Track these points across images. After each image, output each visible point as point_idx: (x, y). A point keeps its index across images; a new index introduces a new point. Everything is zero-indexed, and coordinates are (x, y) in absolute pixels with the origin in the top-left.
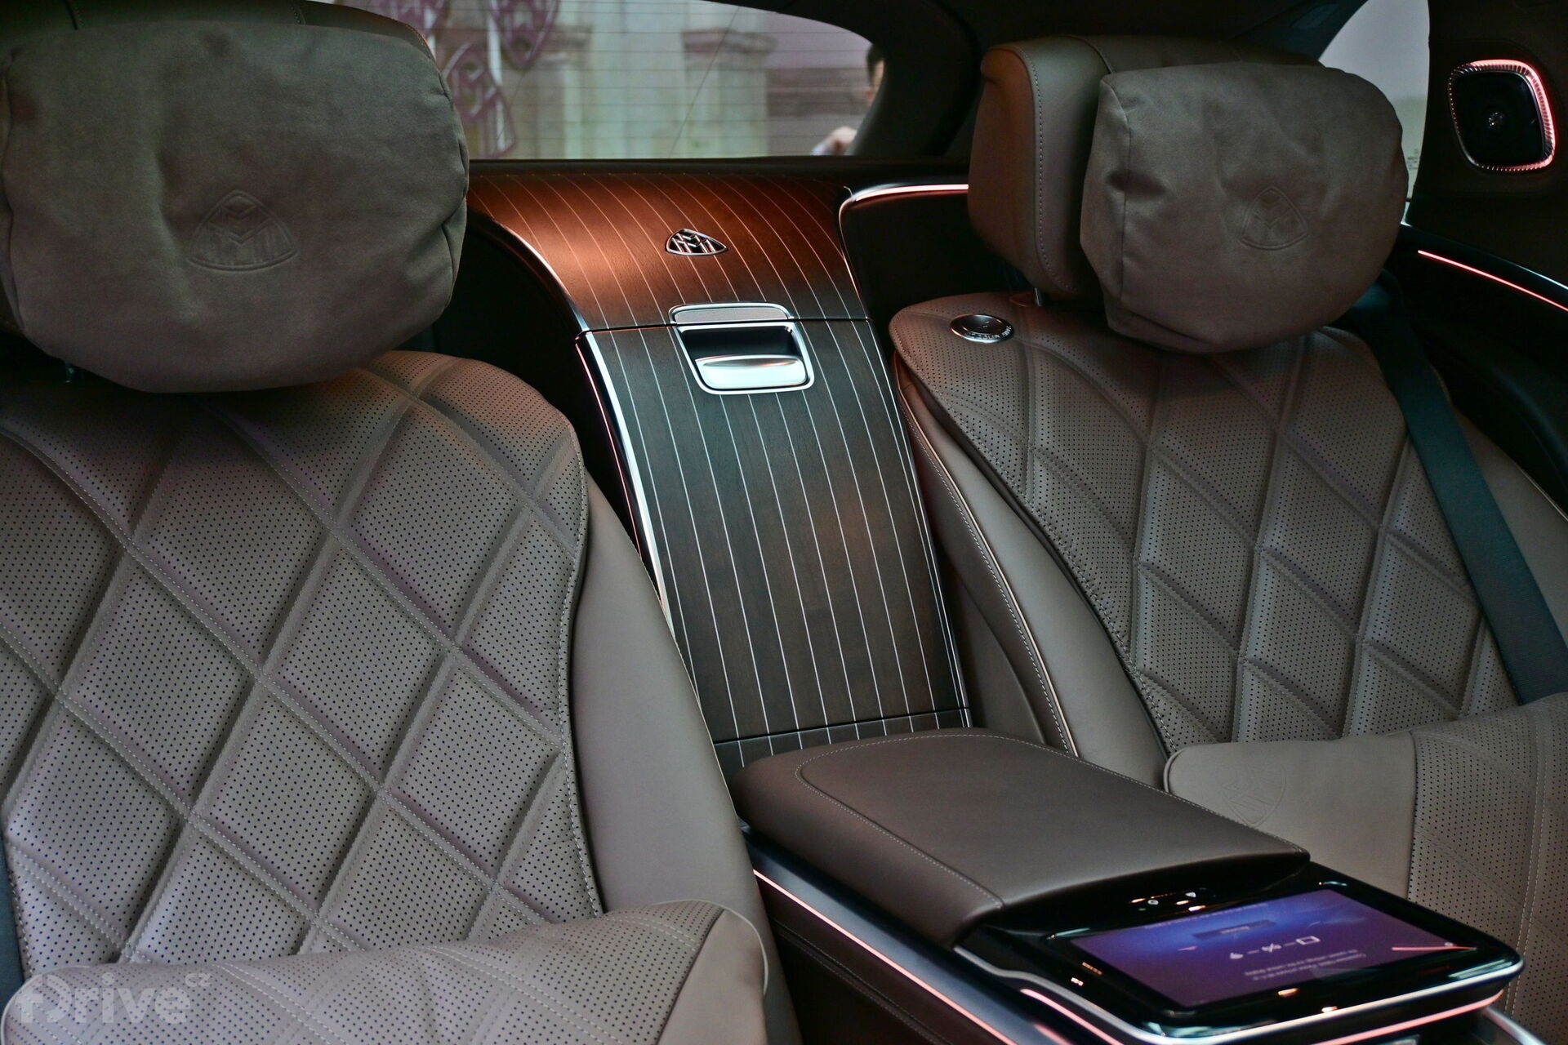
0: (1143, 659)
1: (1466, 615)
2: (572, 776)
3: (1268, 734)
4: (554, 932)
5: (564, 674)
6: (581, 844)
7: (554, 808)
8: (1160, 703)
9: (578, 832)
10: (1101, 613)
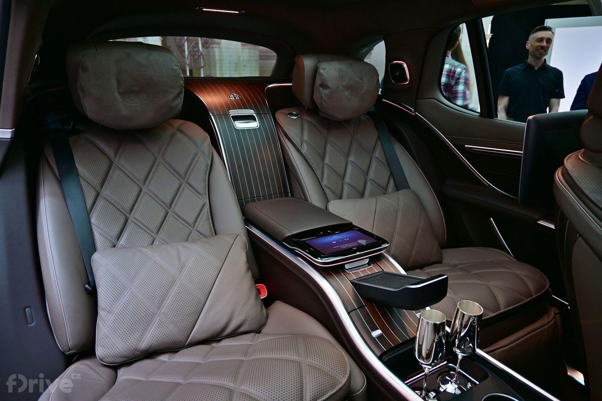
0: (325, 183)
1: (388, 173)
2: (209, 208)
3: (349, 198)
4: (205, 239)
5: (207, 187)
6: (211, 221)
7: (205, 214)
8: (327, 191)
9: (210, 219)
10: (316, 174)
